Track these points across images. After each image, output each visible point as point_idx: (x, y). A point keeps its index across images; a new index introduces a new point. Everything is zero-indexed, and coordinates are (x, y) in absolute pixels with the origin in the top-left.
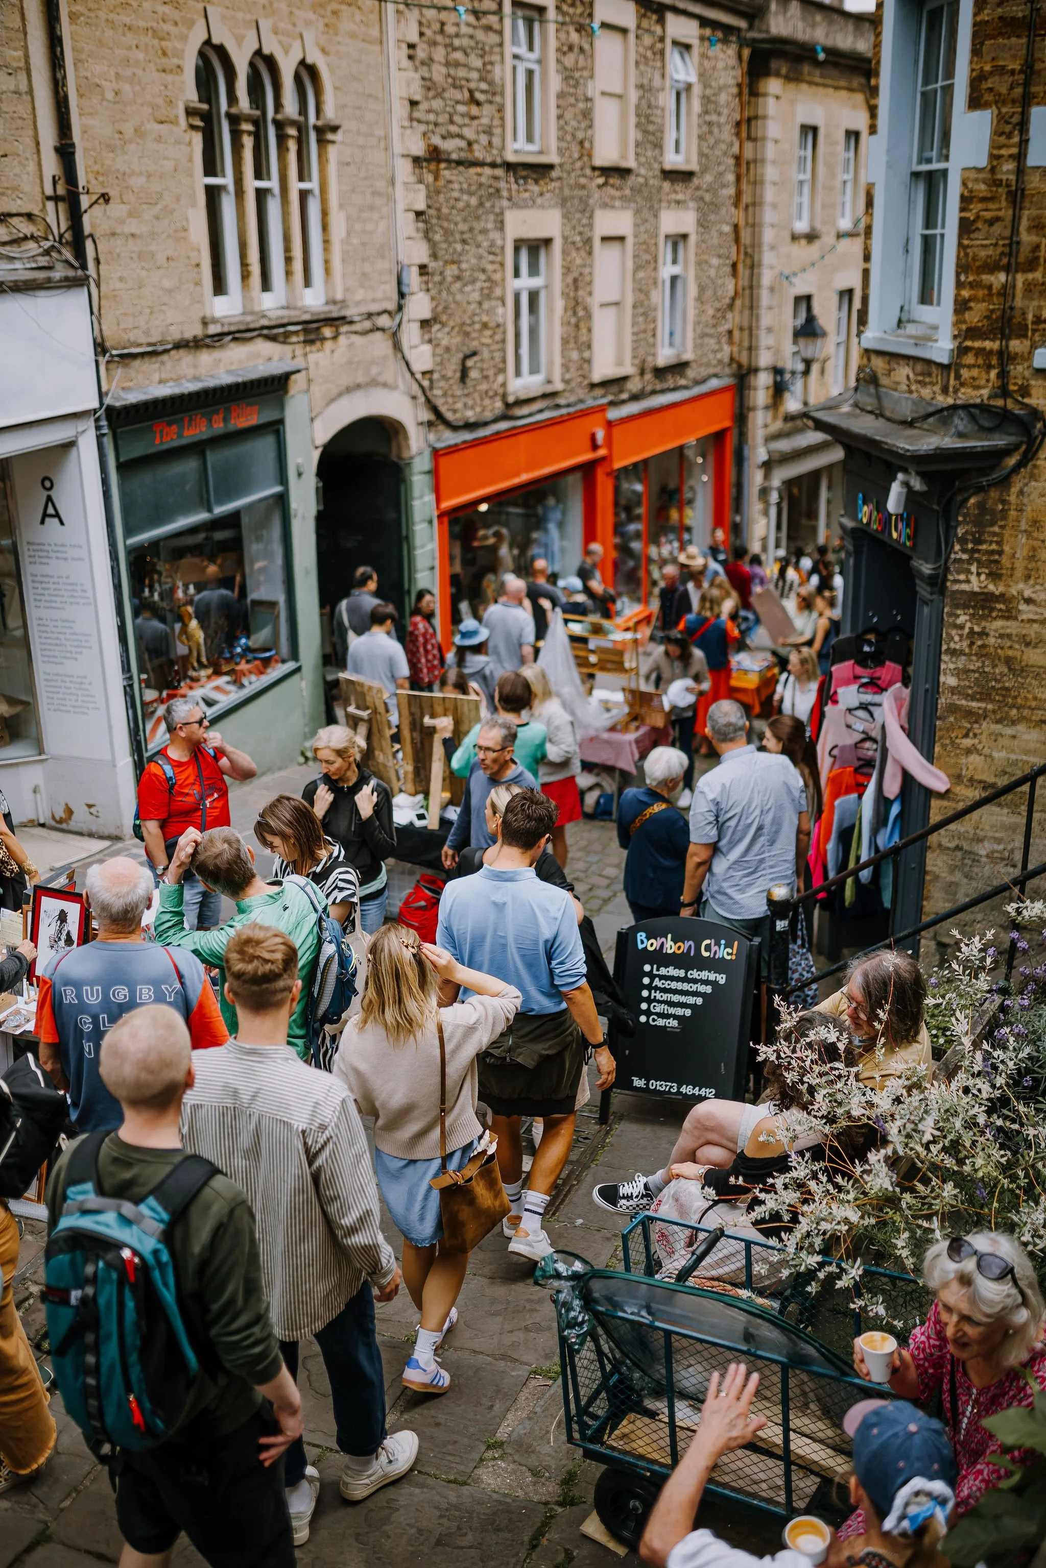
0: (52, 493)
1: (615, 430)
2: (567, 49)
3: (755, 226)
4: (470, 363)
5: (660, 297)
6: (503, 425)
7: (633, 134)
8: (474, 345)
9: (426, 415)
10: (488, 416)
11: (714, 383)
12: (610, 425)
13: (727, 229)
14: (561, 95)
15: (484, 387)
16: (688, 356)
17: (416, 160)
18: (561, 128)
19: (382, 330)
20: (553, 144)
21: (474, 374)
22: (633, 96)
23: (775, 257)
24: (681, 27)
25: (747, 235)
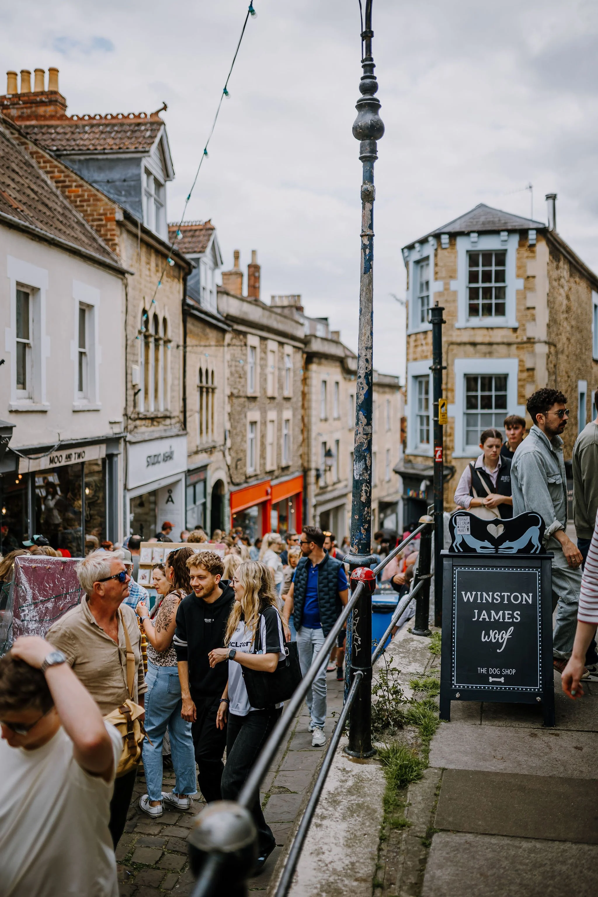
0: (172, 495)
1: (273, 490)
2: (262, 359)
3: (309, 416)
4: (239, 463)
5: (282, 441)
6: (245, 485)
7: (277, 386)
8: (239, 457)
9: (229, 480)
10: (242, 481)
11: (297, 474)
12: (271, 487)
13: (300, 417)
14: (260, 374)
15: (241, 471)
16: (290, 463)
17: (229, 397)
18: (260, 384)
19: (221, 450)
20: (258, 389)
21: (239, 467)
22: (277, 373)
23: (316, 427)
24: (288, 349)
25: (306, 420)
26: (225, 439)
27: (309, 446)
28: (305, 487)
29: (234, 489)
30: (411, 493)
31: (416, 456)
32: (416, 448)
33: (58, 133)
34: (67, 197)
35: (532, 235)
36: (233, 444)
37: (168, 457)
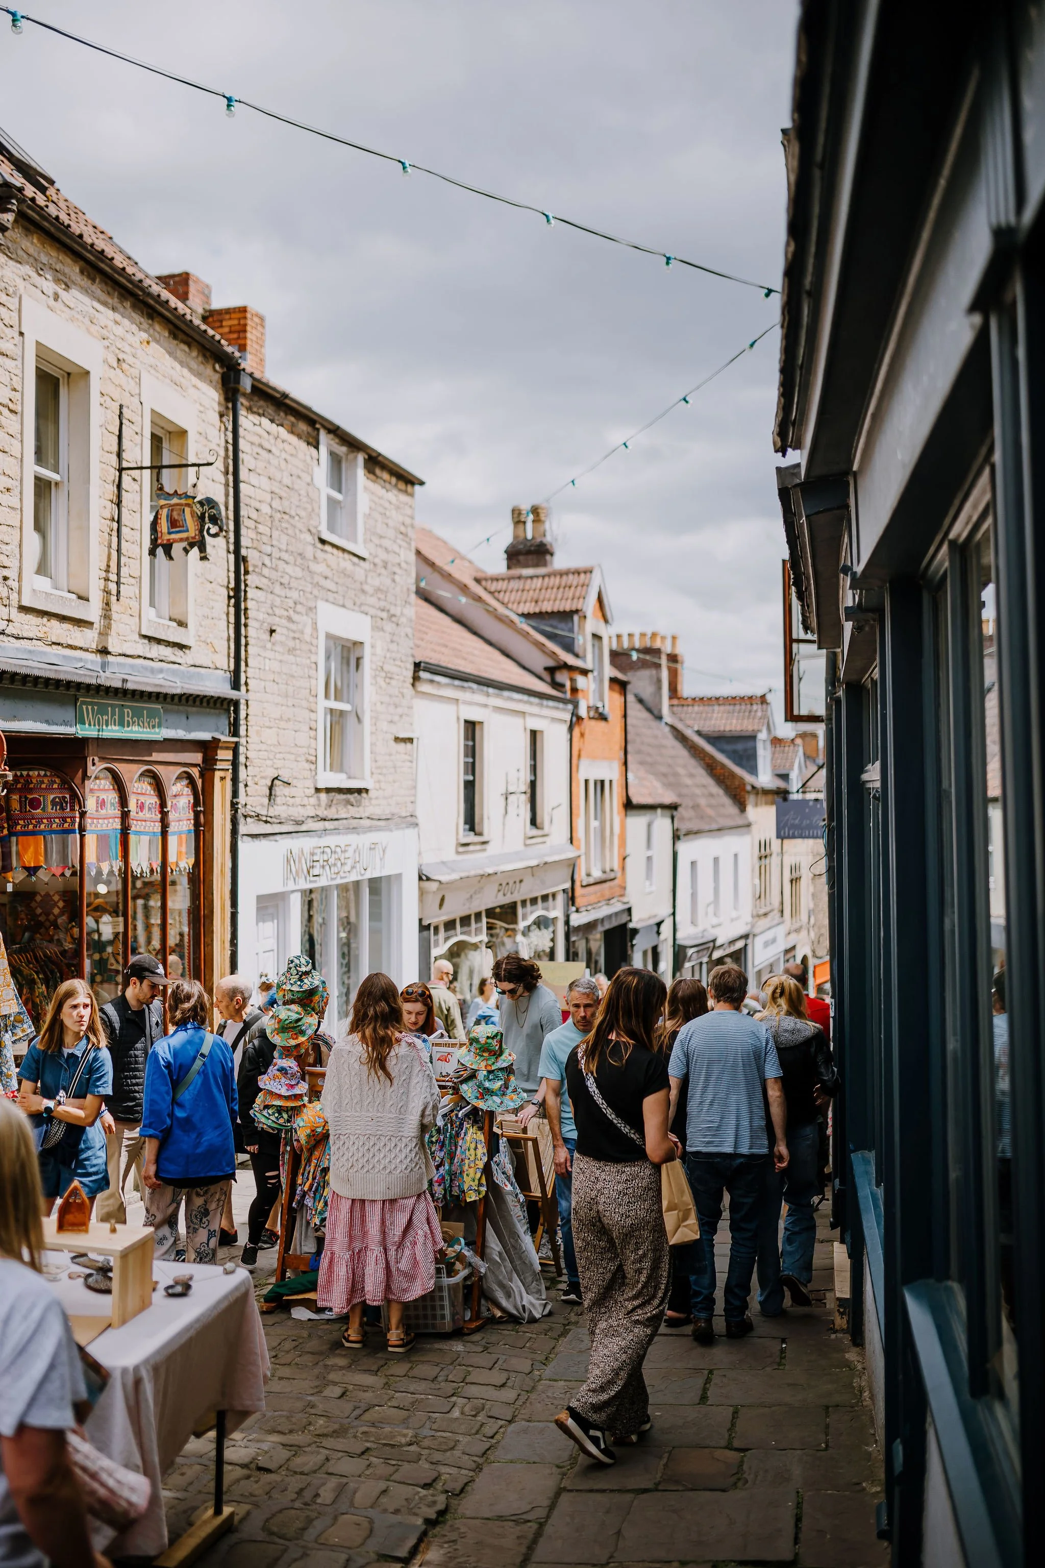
26: (809, 917)
29: (818, 962)
36: (816, 920)
37: (774, 941)
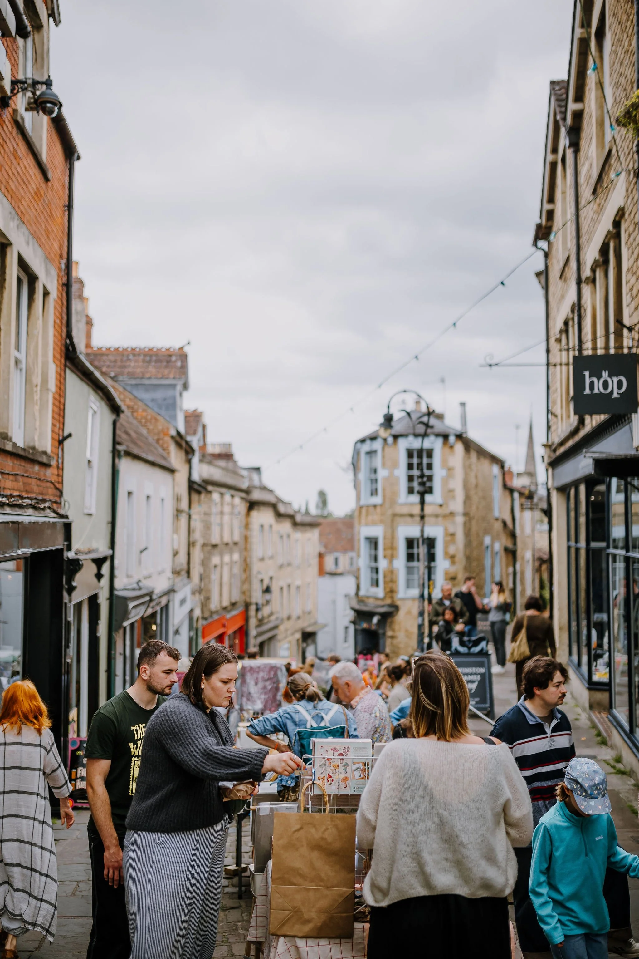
1: (227, 623)
2: (221, 510)
3: (250, 557)
4: (207, 601)
5: (233, 580)
6: (210, 620)
7: (230, 533)
8: (208, 596)
9: (202, 616)
10: (210, 616)
11: (242, 609)
12: (227, 620)
13: (243, 559)
14: (220, 523)
15: (209, 608)
16: (237, 599)
17: (202, 547)
18: (220, 534)
19: (198, 591)
20: (219, 538)
21: (207, 604)
22: (230, 522)
23: (256, 567)
24: (237, 500)
25: (248, 560)
26: (201, 582)
27: (250, 583)
28: (247, 620)
29: (205, 623)
30: (365, 625)
31: (368, 597)
32: (368, 590)
33: (111, 361)
34: (136, 418)
35: (452, 439)
36: (204, 586)
37: (185, 600)
